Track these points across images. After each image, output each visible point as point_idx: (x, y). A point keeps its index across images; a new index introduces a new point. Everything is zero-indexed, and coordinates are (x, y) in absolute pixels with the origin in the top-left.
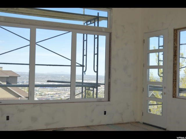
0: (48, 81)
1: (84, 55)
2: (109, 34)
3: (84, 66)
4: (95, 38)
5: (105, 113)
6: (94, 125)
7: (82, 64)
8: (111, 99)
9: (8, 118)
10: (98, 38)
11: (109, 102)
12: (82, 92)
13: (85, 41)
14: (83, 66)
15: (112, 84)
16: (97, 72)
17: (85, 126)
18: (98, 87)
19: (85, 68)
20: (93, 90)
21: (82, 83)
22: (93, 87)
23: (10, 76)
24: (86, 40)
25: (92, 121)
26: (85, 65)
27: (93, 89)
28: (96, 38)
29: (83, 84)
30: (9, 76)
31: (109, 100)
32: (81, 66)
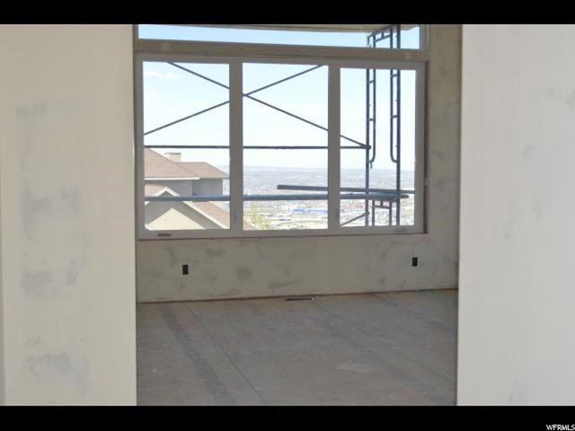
0: (280, 187)
1: (370, 120)
2: (424, 64)
3: (370, 147)
4: (392, 76)
5: (415, 262)
6: (388, 290)
7: (365, 143)
8: (430, 228)
9: (185, 270)
10: (398, 75)
11: (425, 235)
12: (367, 213)
13: (370, 83)
14: (367, 147)
15: (432, 192)
16: (398, 162)
17: (365, 293)
18: (402, 200)
19: (371, 151)
20: (390, 208)
21: (367, 189)
22: (391, 200)
23: (201, 179)
24: (374, 81)
25: (383, 280)
26: (371, 144)
27: (391, 204)
28: (395, 75)
29: (367, 193)
30: (197, 178)
31: (425, 232)
32: (362, 146)
